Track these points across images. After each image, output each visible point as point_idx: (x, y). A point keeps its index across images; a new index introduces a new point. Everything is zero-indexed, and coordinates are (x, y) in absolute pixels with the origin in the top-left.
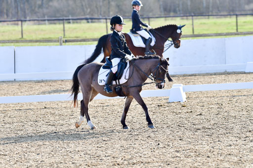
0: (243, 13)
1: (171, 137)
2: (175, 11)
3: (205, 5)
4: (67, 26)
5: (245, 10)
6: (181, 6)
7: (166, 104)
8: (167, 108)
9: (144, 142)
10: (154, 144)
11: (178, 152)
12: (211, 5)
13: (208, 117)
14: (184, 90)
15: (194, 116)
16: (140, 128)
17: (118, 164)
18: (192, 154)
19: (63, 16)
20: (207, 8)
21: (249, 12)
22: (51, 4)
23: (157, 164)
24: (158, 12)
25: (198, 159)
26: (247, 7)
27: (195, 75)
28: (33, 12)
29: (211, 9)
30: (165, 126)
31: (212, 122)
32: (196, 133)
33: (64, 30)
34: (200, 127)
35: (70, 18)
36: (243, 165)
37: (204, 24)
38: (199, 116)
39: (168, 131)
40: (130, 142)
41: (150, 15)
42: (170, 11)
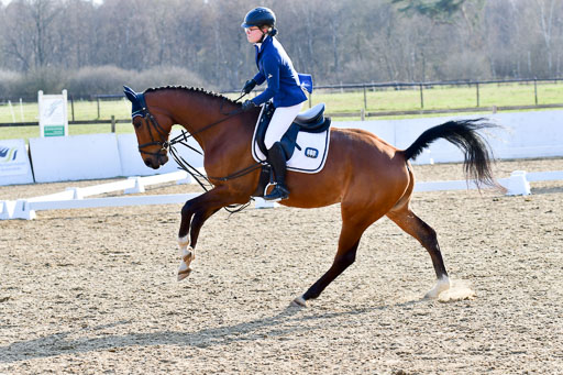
1: (512, 242)
2: (511, 74)
3: (550, 65)
4: (369, 94)
6: (519, 68)
7: (504, 198)
8: (505, 204)
9: (476, 249)
10: (490, 252)
11: (522, 261)
12: (558, 66)
14: (527, 179)
15: (542, 214)
16: (470, 230)
18: (541, 265)
19: (364, 81)
20: (554, 69)
22: (347, 65)
23: (494, 278)
24: (489, 76)
25: (550, 271)
27: (541, 159)
28: (324, 76)
29: (558, 71)
30: (504, 227)
32: (546, 237)
33: (365, 101)
34: (550, 228)
35: (373, 84)
37: (551, 90)
38: (548, 214)
39: (508, 234)
40: (457, 249)
41: (479, 79)
42: (503, 75)
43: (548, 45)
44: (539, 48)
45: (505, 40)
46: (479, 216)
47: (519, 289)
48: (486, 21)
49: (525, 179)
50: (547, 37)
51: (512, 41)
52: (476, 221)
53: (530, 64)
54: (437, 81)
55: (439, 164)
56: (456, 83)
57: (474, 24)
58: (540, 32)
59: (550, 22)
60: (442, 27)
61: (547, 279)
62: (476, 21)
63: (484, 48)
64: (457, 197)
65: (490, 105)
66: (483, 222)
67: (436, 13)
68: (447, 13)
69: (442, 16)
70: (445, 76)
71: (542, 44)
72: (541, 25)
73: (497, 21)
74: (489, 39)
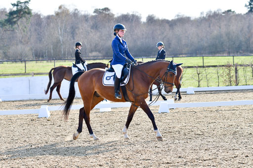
0: (88, 58)
1: (40, 141)
2: (42, 57)
5: (89, 57)
6: (47, 53)
7: (37, 119)
8: (37, 122)
9: (22, 145)
10: (28, 146)
11: (44, 151)
12: (66, 53)
13: (65, 128)
14: (49, 110)
15: (56, 127)
16: (19, 135)
17: (4, 160)
18: (54, 153)
20: (64, 54)
21: (91, 58)
23: (30, 160)
24: (31, 57)
25: (58, 156)
26: (90, 54)
30: (36, 134)
31: (68, 131)
32: (57, 139)
34: (59, 134)
36: (88, 160)
38: (59, 127)
39: (38, 137)
40: (12, 145)
41: (26, 59)
42: (39, 57)
43: (62, 43)
44: (57, 44)
45: (40, 40)
46: (24, 128)
47: (42, 165)
48: (30, 30)
49: (47, 109)
50: (61, 38)
51: (43, 40)
52: (22, 130)
53: (52, 52)
54: (5, 60)
55: (5, 101)
56: (15, 61)
57: (24, 31)
58: (58, 35)
59: (63, 31)
60: (8, 32)
61: (56, 160)
62: (25, 29)
63: (29, 43)
64: (13, 118)
65: (31, 72)
66: (26, 131)
67: (5, 25)
68: (10, 25)
69: (8, 27)
70: (9, 57)
71: (58, 41)
72: (58, 32)
73: (36, 30)
74: (32, 39)
